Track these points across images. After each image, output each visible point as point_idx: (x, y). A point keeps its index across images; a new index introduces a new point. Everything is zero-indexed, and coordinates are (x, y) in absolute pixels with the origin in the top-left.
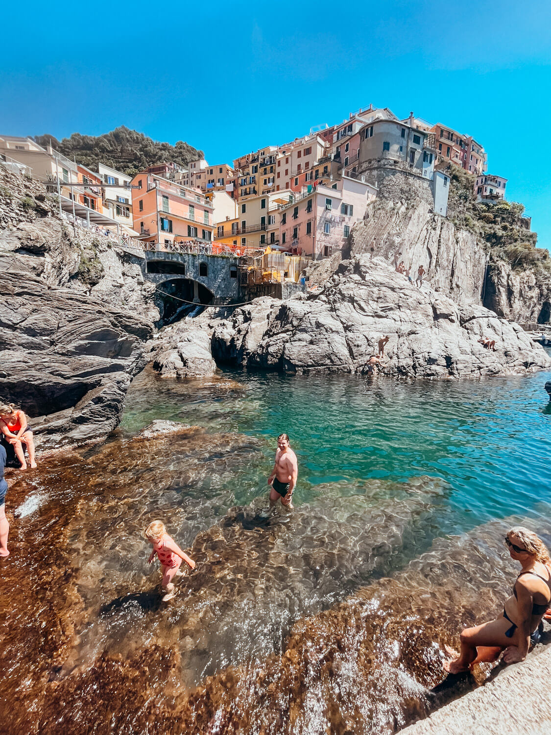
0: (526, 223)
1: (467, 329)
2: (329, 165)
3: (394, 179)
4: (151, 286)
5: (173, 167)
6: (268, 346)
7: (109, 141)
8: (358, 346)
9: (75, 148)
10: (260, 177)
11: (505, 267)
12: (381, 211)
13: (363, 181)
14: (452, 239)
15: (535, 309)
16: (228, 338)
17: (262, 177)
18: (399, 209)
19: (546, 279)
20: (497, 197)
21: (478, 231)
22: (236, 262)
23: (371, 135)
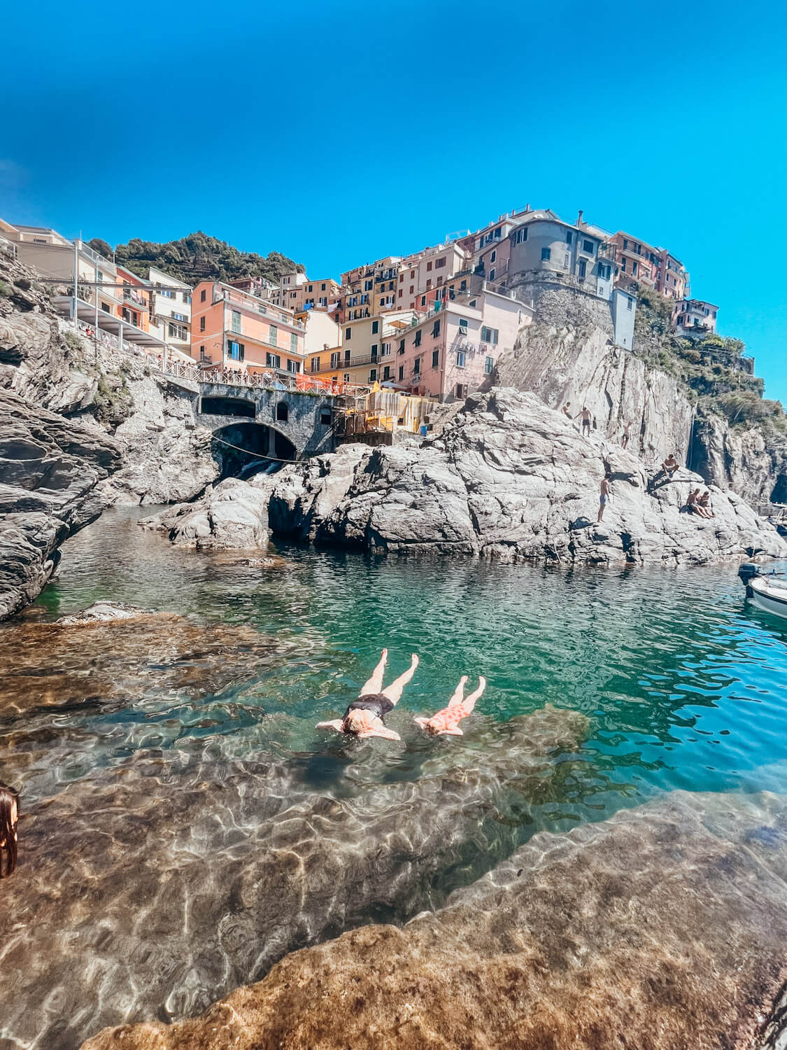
0: (747, 365)
1: (658, 498)
2: (468, 279)
3: (557, 298)
4: (206, 432)
5: (260, 283)
6: (348, 509)
7: (179, 249)
8: (486, 514)
9: (132, 257)
10: (375, 296)
11: (720, 425)
12: (539, 339)
13: (513, 298)
14: (641, 381)
15: (766, 484)
16: (292, 498)
17: (379, 295)
18: (564, 337)
19: (780, 442)
20: (704, 329)
21: (678, 373)
22: (329, 402)
23: (525, 239)
